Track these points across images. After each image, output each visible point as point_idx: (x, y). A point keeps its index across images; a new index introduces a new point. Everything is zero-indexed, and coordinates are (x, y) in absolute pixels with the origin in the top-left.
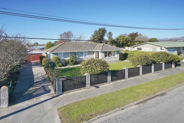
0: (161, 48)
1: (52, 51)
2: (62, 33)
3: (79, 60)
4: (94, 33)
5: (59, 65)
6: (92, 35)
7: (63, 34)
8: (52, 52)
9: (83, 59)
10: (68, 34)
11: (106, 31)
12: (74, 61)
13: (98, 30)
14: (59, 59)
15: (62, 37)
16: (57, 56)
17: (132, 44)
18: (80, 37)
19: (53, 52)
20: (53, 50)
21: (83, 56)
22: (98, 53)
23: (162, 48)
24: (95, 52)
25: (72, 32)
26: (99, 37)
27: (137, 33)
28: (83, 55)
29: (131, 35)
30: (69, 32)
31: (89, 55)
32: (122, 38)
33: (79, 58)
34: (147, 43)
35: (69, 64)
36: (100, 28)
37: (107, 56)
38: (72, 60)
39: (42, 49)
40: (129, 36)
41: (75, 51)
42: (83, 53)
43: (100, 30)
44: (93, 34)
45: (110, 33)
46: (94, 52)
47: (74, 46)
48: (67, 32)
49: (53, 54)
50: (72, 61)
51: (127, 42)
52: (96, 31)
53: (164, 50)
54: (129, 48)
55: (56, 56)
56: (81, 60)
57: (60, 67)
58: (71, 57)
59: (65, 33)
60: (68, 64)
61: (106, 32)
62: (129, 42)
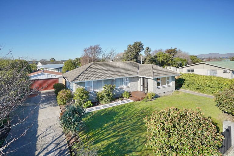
0: (224, 71)
1: (75, 79)
2: (87, 48)
3: (117, 91)
4: (128, 48)
5: (88, 104)
6: (125, 51)
7: (89, 49)
8: (75, 82)
9: (123, 89)
10: (95, 49)
11: (143, 45)
12: (111, 94)
13: (134, 44)
14: (87, 94)
15: (86, 53)
16: (84, 88)
17: (173, 62)
18: (112, 54)
19: (77, 81)
20: (77, 78)
21: (122, 85)
22: (147, 80)
23: (226, 71)
24: (141, 77)
25: (100, 47)
26: (134, 54)
27: (176, 49)
28: (123, 82)
29: (169, 52)
30: (97, 46)
31: (131, 83)
32: (162, 55)
33: (117, 89)
34: (202, 63)
35: (103, 101)
36: (136, 42)
37: (160, 84)
38: (108, 93)
39: (59, 69)
40: (166, 52)
41: (112, 78)
42: (124, 79)
43: (135, 44)
44: (127, 50)
45: (148, 48)
46: (138, 78)
47: (109, 69)
48: (93, 46)
49: (76, 83)
50: (108, 95)
51: (168, 60)
52: (130, 46)
53: (228, 73)
54: (170, 68)
55: (81, 87)
56: (120, 91)
57: (88, 107)
58: (105, 88)
59: (91, 48)
60: (101, 100)
61: (143, 47)
62: (170, 61)
